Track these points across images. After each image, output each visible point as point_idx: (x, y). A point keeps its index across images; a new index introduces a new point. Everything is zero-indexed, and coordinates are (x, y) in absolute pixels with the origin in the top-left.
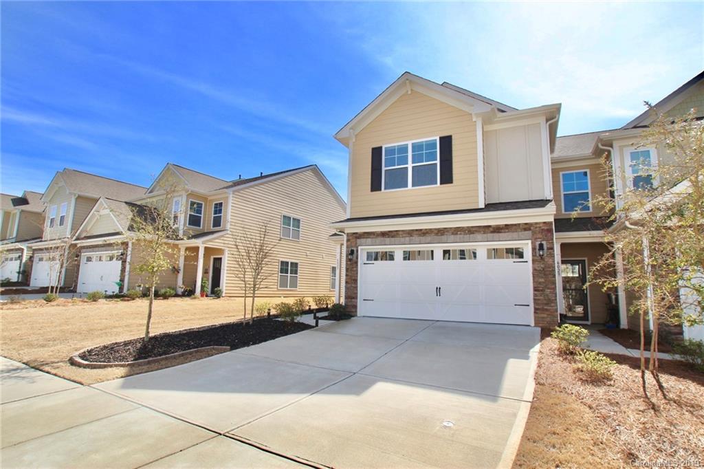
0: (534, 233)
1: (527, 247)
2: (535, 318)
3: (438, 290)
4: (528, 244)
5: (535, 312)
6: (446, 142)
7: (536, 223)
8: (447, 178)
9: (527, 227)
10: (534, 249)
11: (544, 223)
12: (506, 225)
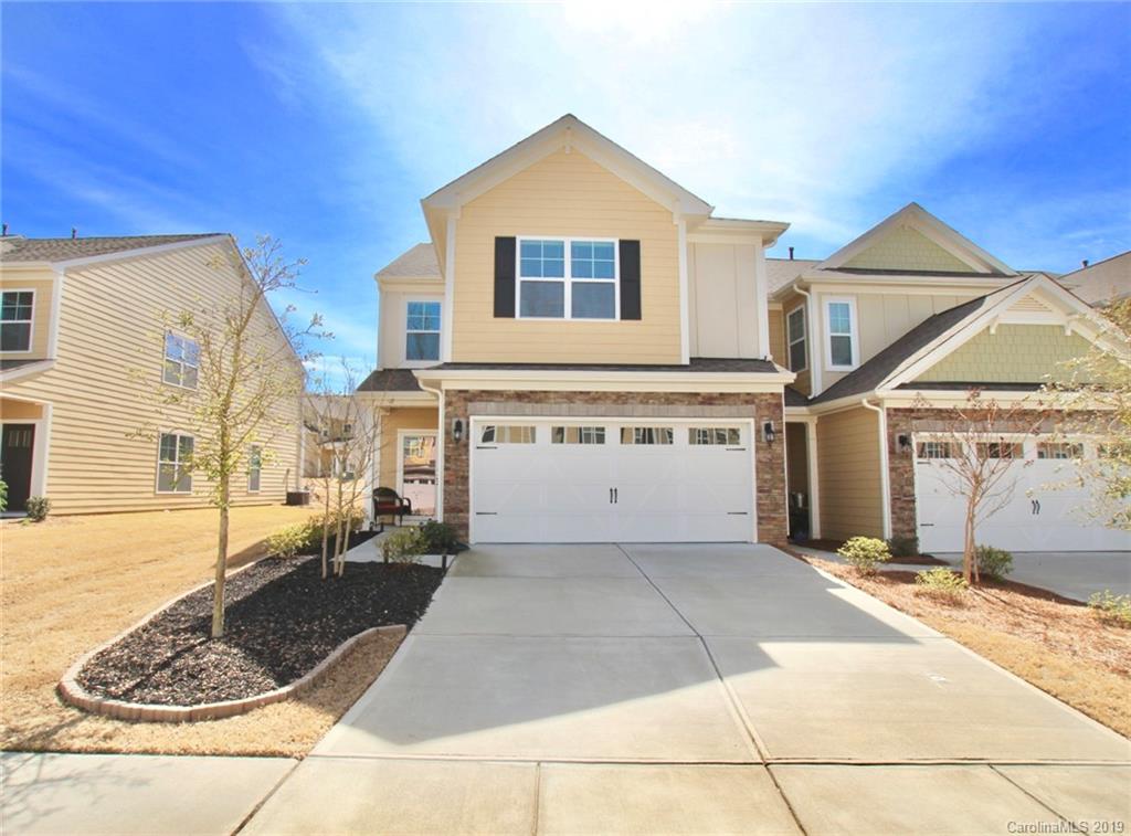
0: (759, 408)
1: (747, 427)
2: (758, 530)
3: (614, 493)
4: (748, 423)
5: (759, 523)
6: (630, 250)
7: (762, 394)
8: (632, 310)
9: (749, 399)
10: (758, 431)
11: (772, 394)
12: (721, 394)
